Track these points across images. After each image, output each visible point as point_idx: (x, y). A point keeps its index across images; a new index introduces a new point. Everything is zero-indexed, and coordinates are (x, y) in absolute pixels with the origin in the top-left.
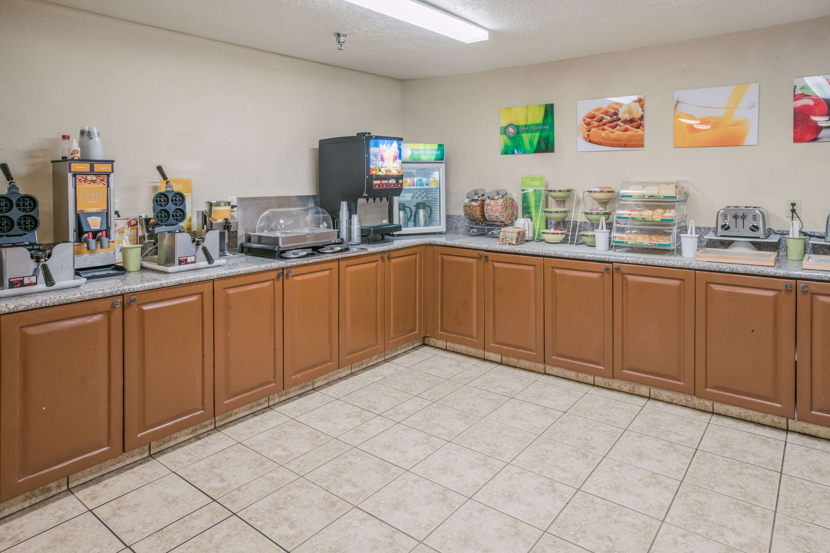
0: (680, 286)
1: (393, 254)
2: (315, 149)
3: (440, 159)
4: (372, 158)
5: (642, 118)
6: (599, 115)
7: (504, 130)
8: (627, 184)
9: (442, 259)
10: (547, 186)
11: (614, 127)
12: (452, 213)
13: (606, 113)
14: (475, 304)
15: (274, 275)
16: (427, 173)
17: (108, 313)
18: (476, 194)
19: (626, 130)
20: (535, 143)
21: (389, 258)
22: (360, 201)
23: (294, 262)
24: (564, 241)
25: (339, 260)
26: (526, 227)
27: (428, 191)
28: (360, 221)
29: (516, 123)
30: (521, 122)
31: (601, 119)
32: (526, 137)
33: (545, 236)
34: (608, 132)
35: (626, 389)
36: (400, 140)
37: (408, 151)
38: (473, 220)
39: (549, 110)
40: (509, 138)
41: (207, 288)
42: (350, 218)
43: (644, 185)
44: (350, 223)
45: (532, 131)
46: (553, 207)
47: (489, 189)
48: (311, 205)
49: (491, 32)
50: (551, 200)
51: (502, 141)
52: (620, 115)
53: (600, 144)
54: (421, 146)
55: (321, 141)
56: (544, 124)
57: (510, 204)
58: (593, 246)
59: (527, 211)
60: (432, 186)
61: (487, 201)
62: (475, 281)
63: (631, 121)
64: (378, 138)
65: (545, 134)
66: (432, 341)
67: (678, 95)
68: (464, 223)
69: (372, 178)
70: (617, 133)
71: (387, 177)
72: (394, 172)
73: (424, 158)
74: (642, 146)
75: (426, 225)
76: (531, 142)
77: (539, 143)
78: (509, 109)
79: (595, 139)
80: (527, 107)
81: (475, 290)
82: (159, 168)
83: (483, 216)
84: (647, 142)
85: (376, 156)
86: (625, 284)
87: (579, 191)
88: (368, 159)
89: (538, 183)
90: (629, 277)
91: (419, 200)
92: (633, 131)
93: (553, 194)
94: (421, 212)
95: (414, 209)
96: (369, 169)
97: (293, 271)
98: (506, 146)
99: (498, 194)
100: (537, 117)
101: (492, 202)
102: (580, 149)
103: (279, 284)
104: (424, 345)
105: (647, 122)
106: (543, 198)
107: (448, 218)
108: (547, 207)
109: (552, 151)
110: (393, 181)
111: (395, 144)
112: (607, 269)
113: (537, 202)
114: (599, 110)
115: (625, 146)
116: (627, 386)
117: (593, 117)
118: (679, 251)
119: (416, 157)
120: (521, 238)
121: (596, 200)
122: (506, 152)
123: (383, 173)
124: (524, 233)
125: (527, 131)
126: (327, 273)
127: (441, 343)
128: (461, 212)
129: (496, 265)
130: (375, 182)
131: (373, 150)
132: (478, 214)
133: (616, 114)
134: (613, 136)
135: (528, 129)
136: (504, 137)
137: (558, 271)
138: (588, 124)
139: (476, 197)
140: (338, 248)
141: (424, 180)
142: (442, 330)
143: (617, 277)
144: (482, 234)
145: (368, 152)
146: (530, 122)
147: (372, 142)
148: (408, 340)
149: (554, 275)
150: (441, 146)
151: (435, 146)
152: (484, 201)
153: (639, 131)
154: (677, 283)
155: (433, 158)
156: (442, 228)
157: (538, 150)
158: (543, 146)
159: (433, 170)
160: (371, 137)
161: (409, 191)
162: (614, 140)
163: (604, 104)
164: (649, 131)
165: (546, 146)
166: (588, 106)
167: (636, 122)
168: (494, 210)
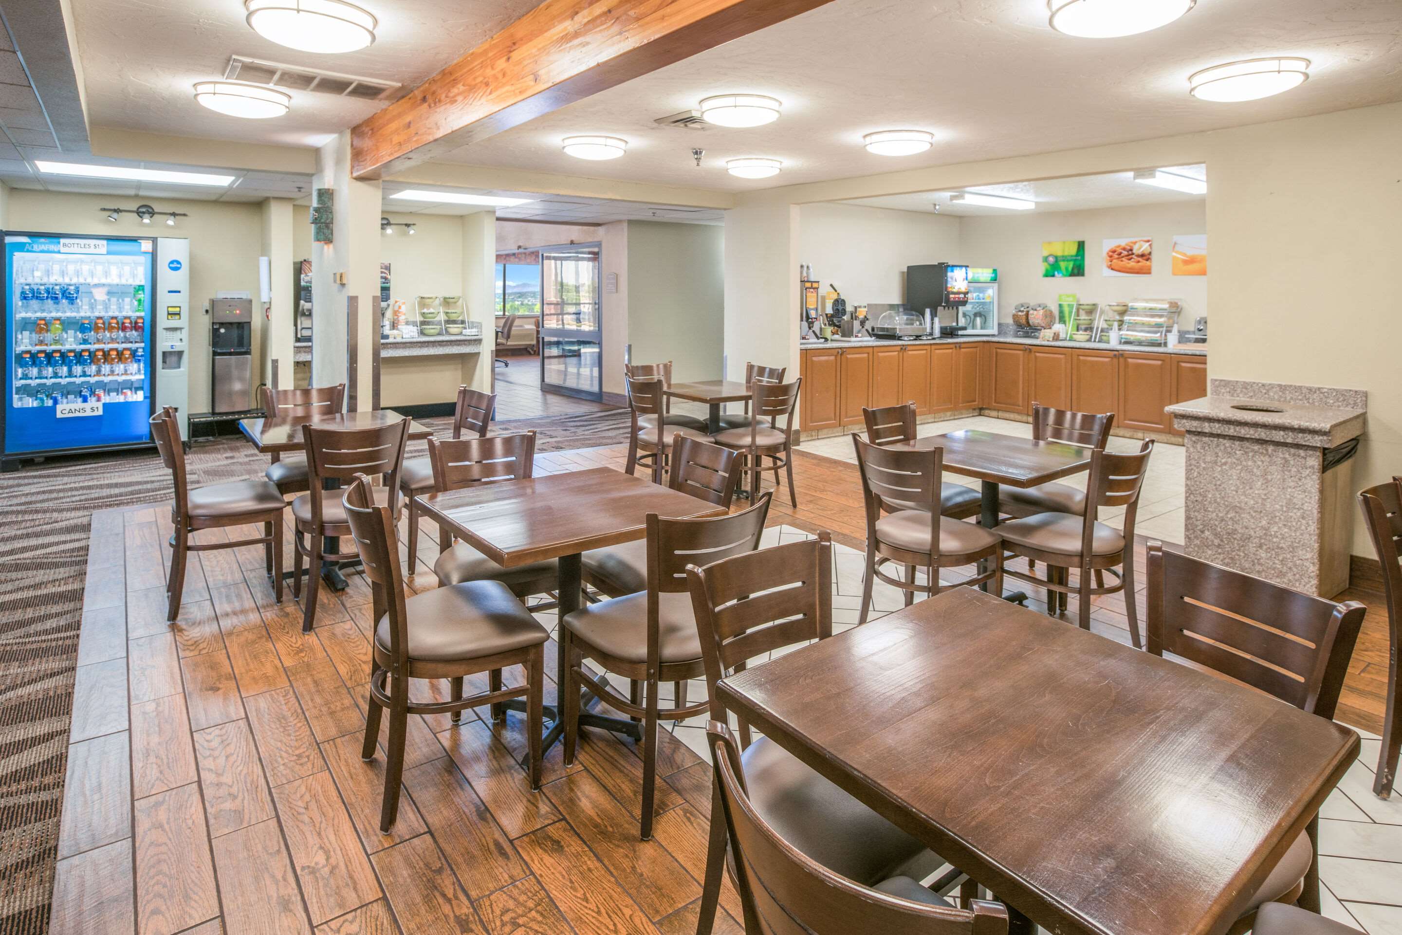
0: (1162, 365)
1: (963, 346)
2: (903, 273)
3: (994, 280)
4: (949, 279)
5: (1150, 254)
6: (1119, 250)
7: (1046, 259)
8: (1136, 300)
9: (997, 353)
10: (1078, 301)
11: (1130, 259)
12: (1002, 321)
13: (1124, 249)
14: (1021, 382)
15: (899, 348)
16: (982, 290)
17: (836, 356)
18: (1022, 306)
19: (1139, 262)
20: (1070, 269)
21: (960, 348)
22: (939, 308)
23: (906, 343)
24: (1089, 340)
25: (931, 344)
26: (1061, 331)
27: (984, 304)
28: (940, 322)
29: (1055, 254)
30: (1059, 253)
31: (1120, 254)
32: (1063, 265)
33: (1075, 337)
34: (1126, 263)
35: (1128, 435)
36: (967, 267)
37: (971, 273)
38: (1019, 325)
39: (1081, 245)
40: (1050, 265)
41: (871, 350)
42: (932, 319)
43: (1147, 301)
44: (932, 324)
45: (1068, 261)
46: (1083, 316)
47: (1032, 303)
48: (901, 310)
49: (1036, 203)
50: (1081, 312)
51: (1043, 267)
52: (1134, 251)
53: (1119, 271)
54: (980, 270)
55: (909, 268)
56: (1077, 255)
57: (1049, 315)
58: (1108, 342)
59: (1062, 320)
60: (987, 300)
61: (1031, 312)
62: (1021, 367)
63: (1142, 256)
64: (953, 266)
65: (1078, 263)
66: (987, 412)
67: (1176, 238)
68: (1013, 328)
69: (949, 293)
70: (1132, 264)
71: (959, 293)
72: (963, 290)
73: (982, 279)
74: (1150, 273)
75: (982, 328)
76: (1067, 269)
77: (1073, 269)
78: (1050, 243)
79: (1116, 268)
80: (1064, 242)
81: (1021, 373)
82: (831, 285)
83: (1028, 322)
84: (1154, 270)
85: (952, 278)
86: (1126, 365)
87: (1102, 304)
88: (946, 280)
89: (1071, 299)
90: (1130, 360)
91: (975, 311)
92: (1143, 263)
93: (1082, 307)
94: (978, 320)
95: (972, 317)
96: (946, 288)
97: (909, 348)
98: (1047, 270)
99: (1040, 306)
100: (1072, 250)
101: (1035, 312)
102: (1105, 275)
103: (901, 354)
104: (980, 415)
105: (1154, 257)
106: (1074, 310)
107: (1000, 325)
108: (1078, 316)
109: (1083, 275)
110: (962, 296)
111: (964, 269)
112: (1115, 355)
113: (1070, 312)
114: (1119, 246)
115: (1138, 273)
116: (1128, 433)
117: (1114, 252)
118: (1165, 344)
119: (976, 278)
120: (1056, 337)
121: (1115, 311)
122: (1046, 276)
123: (955, 290)
124: (1058, 335)
125: (1064, 260)
126: (924, 352)
127: (994, 413)
128: (1010, 321)
129: (1038, 354)
130: (952, 296)
131: (949, 274)
132: (1023, 321)
133: (1131, 250)
134: (1129, 266)
135: (1065, 258)
136: (1045, 264)
137: (1081, 358)
138: (1111, 257)
139: (1022, 309)
140: (930, 338)
141: (981, 295)
142: (995, 402)
143: (1122, 360)
144: (1027, 335)
145: (946, 276)
146: (1066, 254)
147: (949, 269)
148: (967, 408)
149: (1078, 360)
150: (995, 271)
151: (991, 271)
152: (1028, 312)
153: (1148, 263)
154: (1159, 362)
155: (989, 279)
156: (995, 331)
157: (1072, 275)
158: (1076, 271)
159: (988, 288)
160: (949, 266)
161: (971, 303)
162: (1130, 269)
163: (1123, 242)
164: (1155, 263)
165: (1078, 271)
166: (1110, 244)
167: (1146, 256)
168: (1036, 318)
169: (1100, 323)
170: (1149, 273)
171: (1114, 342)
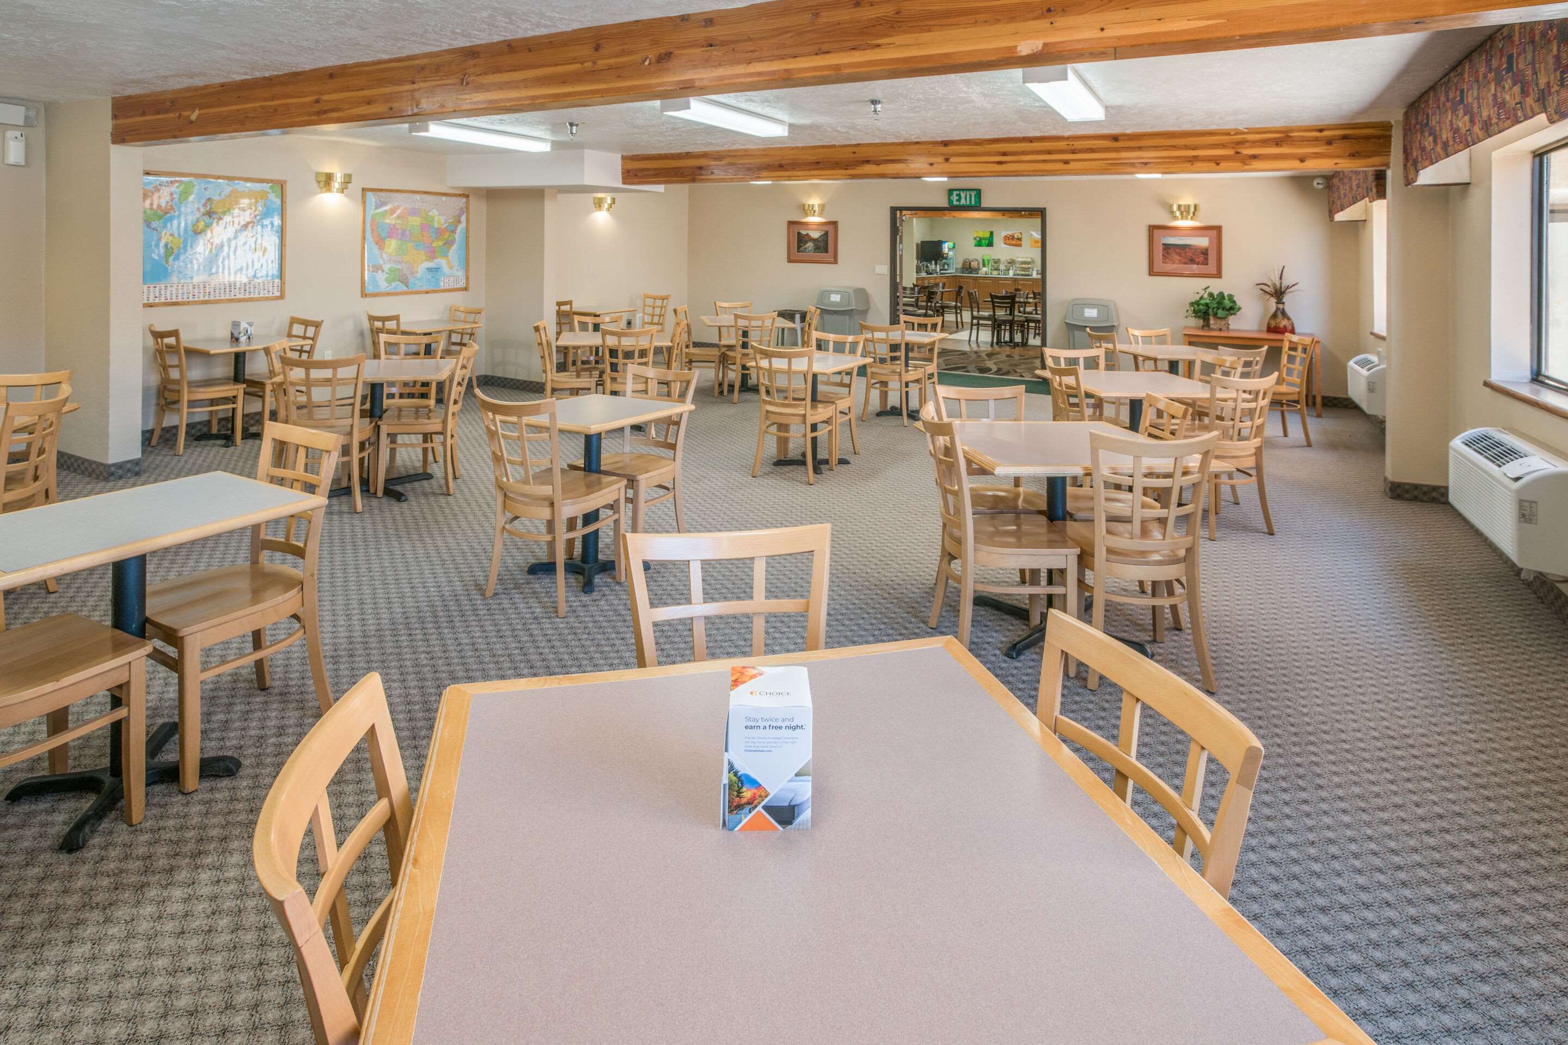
8: (1017, 257)
10: (992, 258)
20: (987, 244)
24: (999, 274)
26: (986, 270)
29: (979, 237)
30: (981, 236)
32: (983, 241)
33: (992, 273)
38: (966, 268)
39: (992, 233)
43: (1022, 257)
46: (995, 264)
47: (971, 258)
50: (994, 262)
51: (974, 242)
57: (979, 264)
58: (1008, 275)
59: (985, 266)
61: (971, 262)
68: (964, 269)
70: (1014, 242)
76: (985, 244)
78: (977, 232)
79: (1007, 243)
83: (970, 267)
87: (1003, 259)
89: (988, 257)
93: (994, 260)
98: (977, 244)
99: (975, 260)
100: (988, 235)
101: (973, 262)
102: (1002, 246)
108: (992, 264)
109: (993, 246)
113: (989, 262)
121: (1009, 262)
122: (977, 246)
124: (985, 272)
128: (963, 266)
129: (976, 281)
132: (968, 266)
133: (1014, 236)
135: (984, 239)
137: (997, 282)
139: (967, 261)
144: (970, 272)
151: (952, 243)
153: (1020, 242)
156: (959, 269)
157: (988, 246)
163: (1010, 233)
164: (1023, 242)
165: (990, 244)
166: (1004, 233)
167: (1020, 239)
168: (974, 264)
169: (1002, 267)
170: (1020, 245)
171: (1011, 274)
